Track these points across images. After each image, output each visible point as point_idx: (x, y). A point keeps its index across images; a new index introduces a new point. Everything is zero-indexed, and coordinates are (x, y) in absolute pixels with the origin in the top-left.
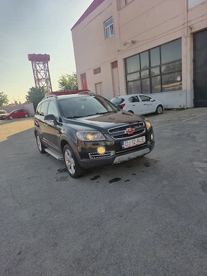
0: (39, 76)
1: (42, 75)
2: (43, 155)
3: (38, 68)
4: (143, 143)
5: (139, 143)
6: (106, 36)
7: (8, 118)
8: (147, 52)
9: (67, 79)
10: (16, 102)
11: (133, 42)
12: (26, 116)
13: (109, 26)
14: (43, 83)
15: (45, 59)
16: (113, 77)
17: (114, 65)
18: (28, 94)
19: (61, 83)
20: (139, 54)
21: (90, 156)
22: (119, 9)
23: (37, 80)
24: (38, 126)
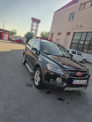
0: (33, 28)
1: (34, 28)
2: (24, 65)
3: (34, 24)
4: (84, 83)
5: (82, 83)
6: (69, 20)
7: (14, 41)
8: (86, 33)
9: (44, 33)
10: (20, 36)
11: (81, 26)
12: (22, 43)
13: (72, 16)
14: (34, 32)
15: (38, 21)
16: (66, 39)
17: (68, 34)
18: (26, 34)
19: (41, 34)
20: (82, 32)
21: (51, 81)
22: (80, 9)
23: (32, 30)
24: (26, 50)
